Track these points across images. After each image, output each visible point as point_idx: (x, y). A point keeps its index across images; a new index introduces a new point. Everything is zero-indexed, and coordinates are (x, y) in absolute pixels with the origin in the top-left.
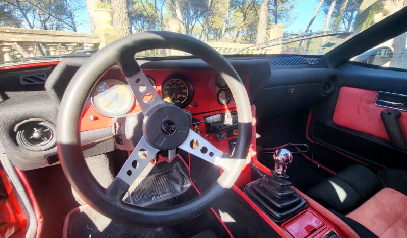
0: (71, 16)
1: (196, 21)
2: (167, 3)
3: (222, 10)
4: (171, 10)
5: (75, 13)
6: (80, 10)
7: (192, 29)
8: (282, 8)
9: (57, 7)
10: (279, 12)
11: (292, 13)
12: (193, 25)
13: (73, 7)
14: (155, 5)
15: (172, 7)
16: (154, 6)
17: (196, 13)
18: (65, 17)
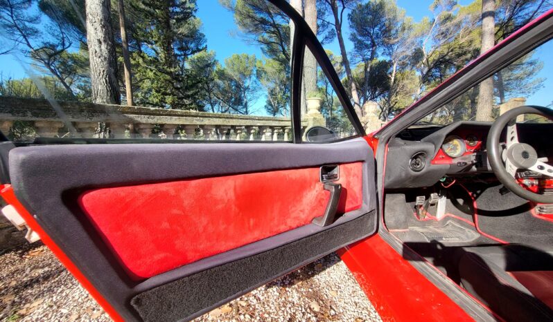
0: (246, 106)
3: (410, 86)
5: (249, 104)
6: (253, 100)
8: (509, 77)
9: (236, 99)
10: (506, 83)
11: (531, 81)
13: (249, 98)
17: (373, 93)
18: (240, 107)
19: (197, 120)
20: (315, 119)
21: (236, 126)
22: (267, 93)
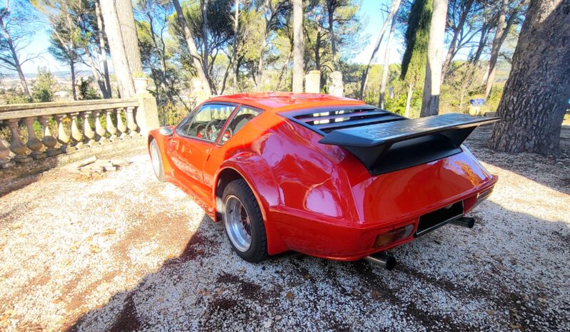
1: (218, 50)
2: (170, 24)
3: (257, 34)
4: (176, 34)
6: (24, 37)
7: (212, 63)
12: (213, 55)
14: (152, 29)
15: (179, 31)
16: (149, 30)
19: (36, 112)
20: (145, 99)
21: (70, 113)
22: (49, 26)
